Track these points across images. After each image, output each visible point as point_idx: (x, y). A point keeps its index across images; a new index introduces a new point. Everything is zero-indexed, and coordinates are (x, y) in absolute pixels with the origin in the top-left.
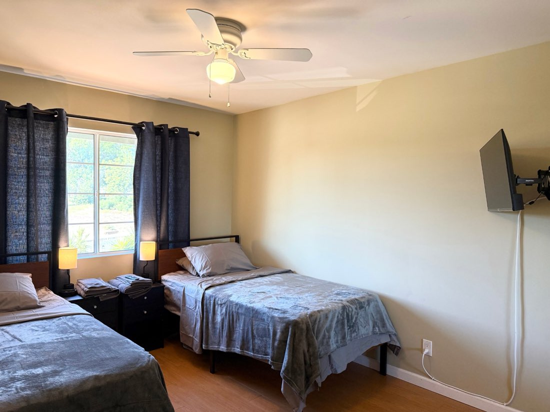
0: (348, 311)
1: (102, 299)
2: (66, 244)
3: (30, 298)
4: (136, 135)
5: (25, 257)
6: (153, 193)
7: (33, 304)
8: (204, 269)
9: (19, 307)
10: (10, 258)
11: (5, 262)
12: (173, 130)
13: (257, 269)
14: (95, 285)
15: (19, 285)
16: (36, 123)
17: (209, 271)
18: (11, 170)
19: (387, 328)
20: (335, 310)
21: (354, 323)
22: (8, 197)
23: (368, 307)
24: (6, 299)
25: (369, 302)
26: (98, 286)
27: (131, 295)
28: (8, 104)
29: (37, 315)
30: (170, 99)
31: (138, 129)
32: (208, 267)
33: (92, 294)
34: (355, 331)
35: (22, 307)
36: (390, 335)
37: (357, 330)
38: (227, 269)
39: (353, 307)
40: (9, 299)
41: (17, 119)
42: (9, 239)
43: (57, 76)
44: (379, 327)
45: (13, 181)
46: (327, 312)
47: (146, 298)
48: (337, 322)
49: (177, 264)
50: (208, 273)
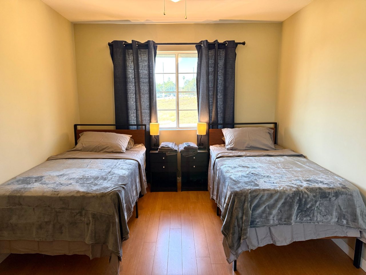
0: (301, 197)
1: (167, 154)
2: (156, 121)
3: (119, 147)
4: (197, 51)
5: (136, 127)
6: (206, 91)
7: (119, 151)
8: (229, 145)
9: (113, 151)
10: (131, 127)
11: (128, 128)
12: (224, 44)
13: (276, 150)
14: (165, 146)
15: (118, 140)
16: (140, 51)
17: (232, 146)
18: (129, 79)
19: (358, 223)
20: (284, 192)
21: (308, 208)
22: (129, 94)
23: (334, 198)
24: (108, 146)
25: (337, 194)
26: (166, 146)
27: (184, 154)
28: (126, 42)
29: (113, 156)
30: (220, 20)
31: (198, 46)
32: (232, 144)
33: (162, 150)
34: (309, 215)
35: (114, 151)
36: (360, 232)
37: (311, 216)
38: (246, 147)
39: (311, 195)
40: (110, 147)
41: (130, 50)
42: (130, 117)
43: (147, 20)
44: (347, 220)
45: (130, 86)
46: (273, 192)
47: (194, 158)
48: (284, 204)
49: (222, 140)
50: (231, 148)
